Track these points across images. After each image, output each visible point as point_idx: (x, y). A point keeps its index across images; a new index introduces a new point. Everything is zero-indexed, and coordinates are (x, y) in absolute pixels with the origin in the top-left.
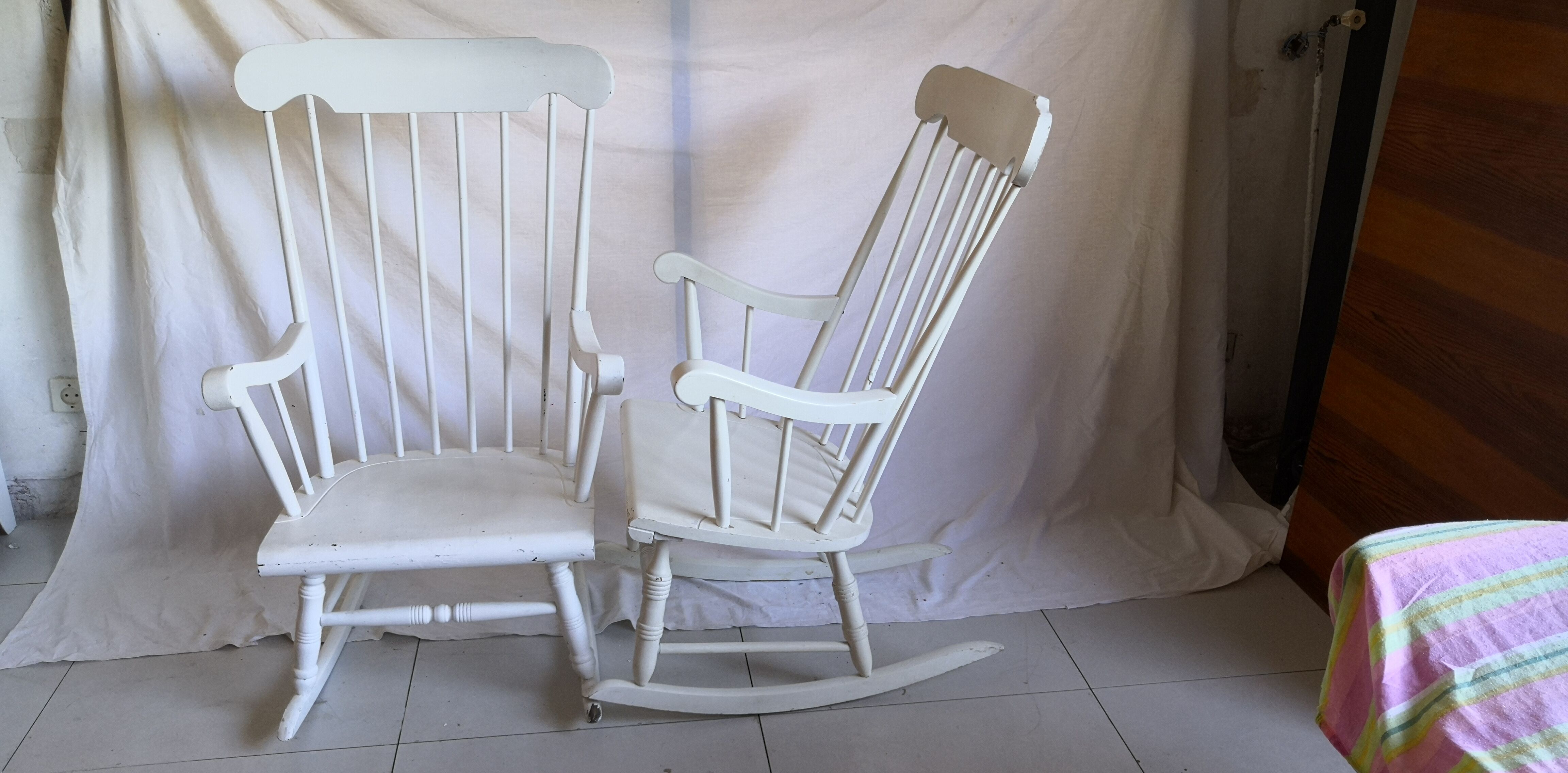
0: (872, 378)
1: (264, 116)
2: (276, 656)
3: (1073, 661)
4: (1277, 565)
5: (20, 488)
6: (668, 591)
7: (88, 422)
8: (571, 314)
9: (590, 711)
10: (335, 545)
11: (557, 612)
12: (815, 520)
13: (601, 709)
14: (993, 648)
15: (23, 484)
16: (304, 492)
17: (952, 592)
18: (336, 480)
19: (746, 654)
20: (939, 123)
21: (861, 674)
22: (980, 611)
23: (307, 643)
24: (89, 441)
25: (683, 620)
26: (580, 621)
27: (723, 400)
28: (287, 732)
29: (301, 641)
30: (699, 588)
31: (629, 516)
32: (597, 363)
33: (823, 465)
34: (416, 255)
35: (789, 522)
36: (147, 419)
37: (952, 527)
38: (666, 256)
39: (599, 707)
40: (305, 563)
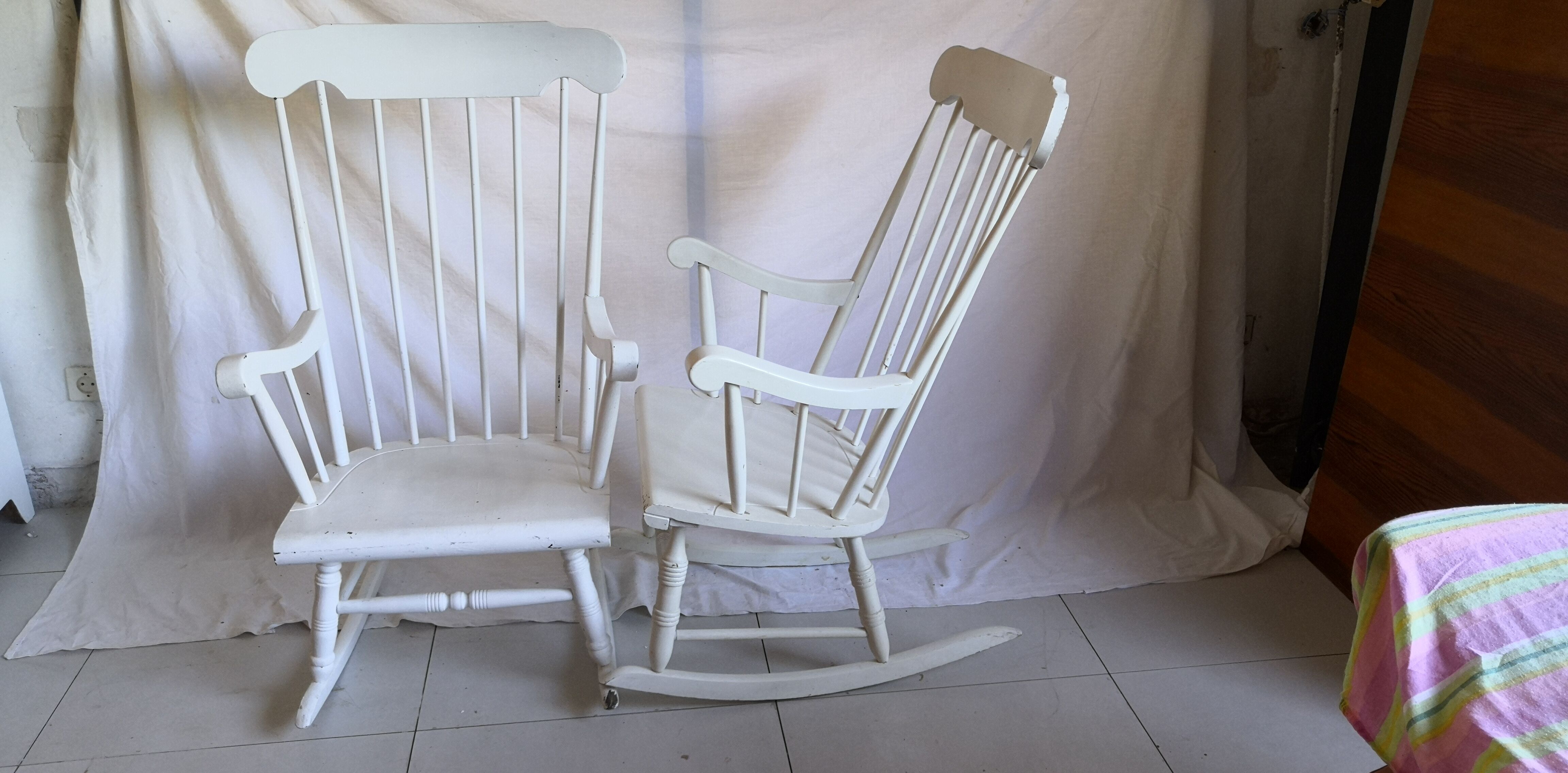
0: (888, 363)
1: (275, 102)
2: (294, 644)
3: (1092, 646)
4: (1296, 548)
5: (37, 477)
6: (684, 577)
7: (104, 411)
8: (584, 299)
9: (607, 697)
10: (351, 533)
11: (573, 599)
12: (831, 505)
13: (618, 696)
14: (1010, 633)
15: (40, 473)
16: (319, 480)
17: (969, 577)
18: (352, 467)
19: (762, 640)
20: (954, 105)
21: (878, 659)
22: (997, 597)
23: (325, 631)
24: (105, 431)
25: (700, 607)
26: (595, 607)
27: (738, 386)
28: (305, 719)
29: (318, 628)
30: (715, 573)
31: (645, 502)
32: (611, 349)
33: (838, 450)
34: (429, 242)
35: (805, 508)
36: (163, 407)
37: (969, 511)
38: (679, 241)
39: (616, 693)
40: (320, 551)
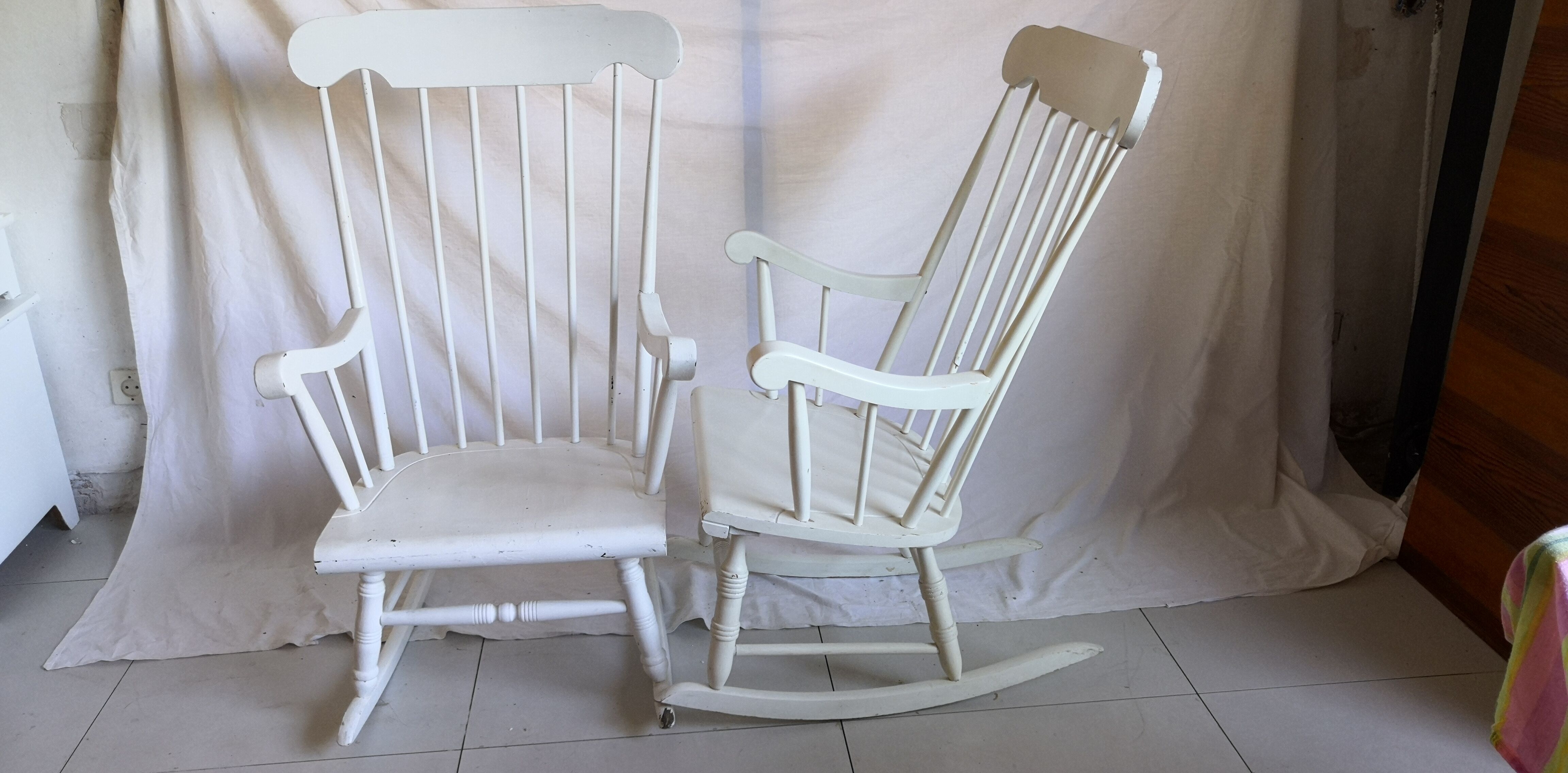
0: (958, 362)
1: (319, 92)
2: (337, 655)
3: (1177, 663)
4: (1394, 560)
5: (82, 483)
6: (744, 589)
7: (148, 415)
8: (639, 296)
9: (663, 715)
10: (394, 541)
11: (627, 611)
12: (901, 513)
13: (674, 714)
14: (1091, 649)
15: (86, 478)
16: (363, 485)
17: (1043, 590)
18: (396, 472)
19: (825, 656)
20: (1029, 87)
21: (950, 677)
22: (1074, 611)
23: (368, 644)
24: (150, 435)
25: (758, 619)
26: (651, 620)
27: (803, 384)
28: (347, 737)
29: (361, 641)
30: (774, 584)
31: (703, 509)
32: (668, 346)
33: (905, 455)
34: (478, 239)
35: (872, 516)
36: (207, 411)
37: (1040, 520)
38: (737, 235)
39: (672, 711)
40: (363, 559)
